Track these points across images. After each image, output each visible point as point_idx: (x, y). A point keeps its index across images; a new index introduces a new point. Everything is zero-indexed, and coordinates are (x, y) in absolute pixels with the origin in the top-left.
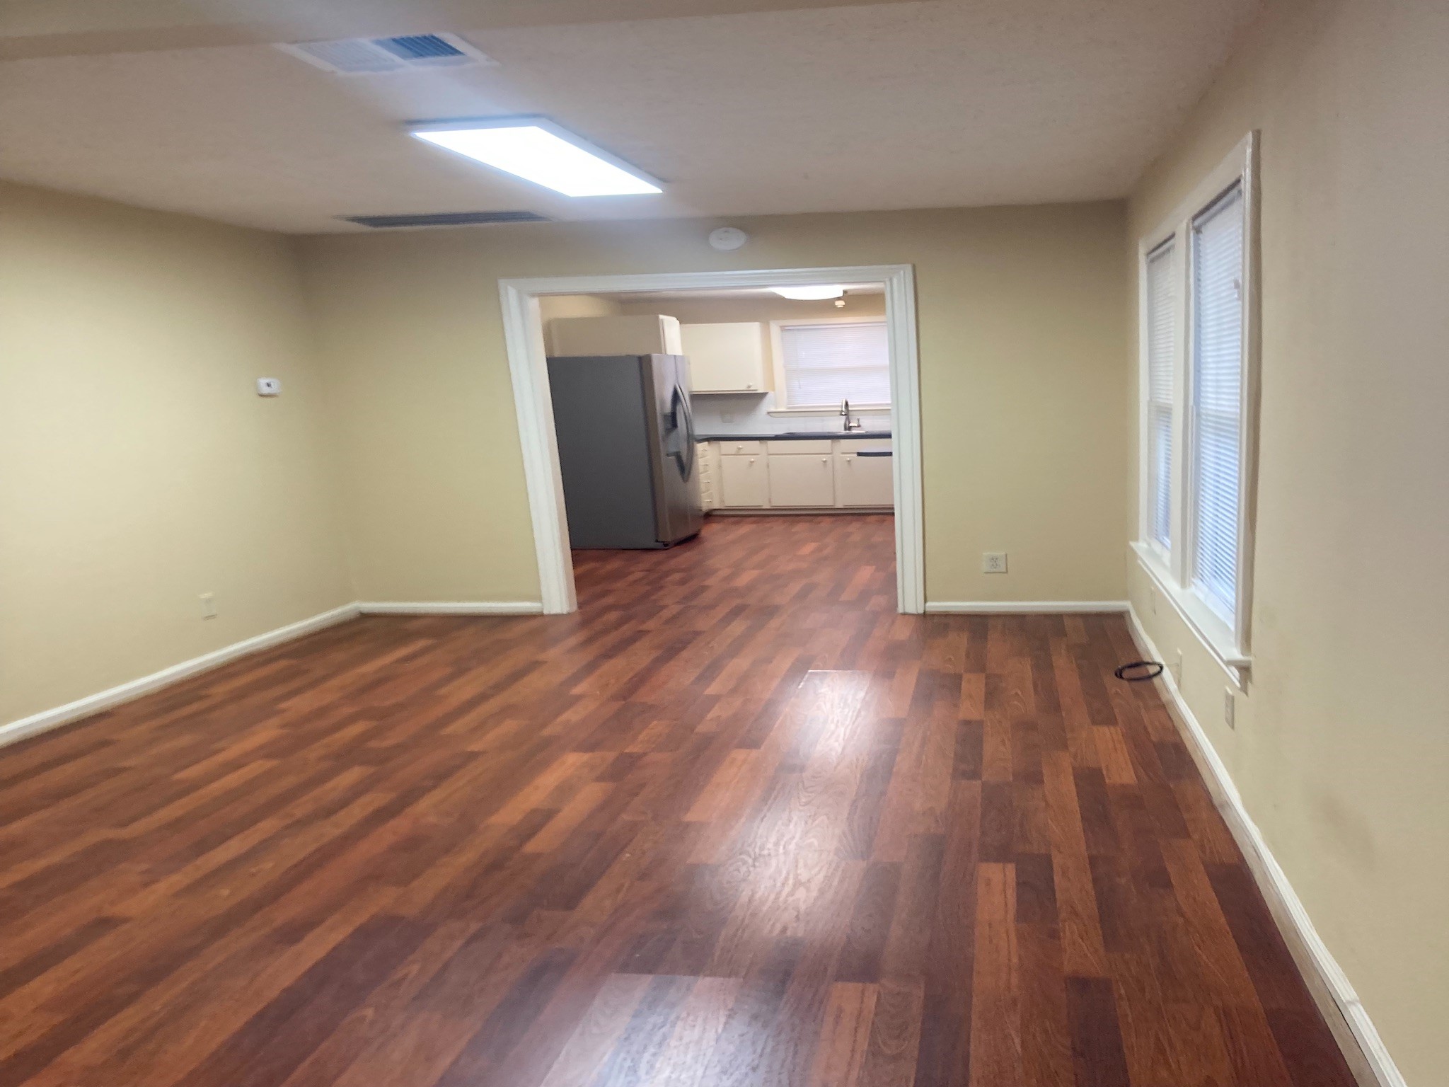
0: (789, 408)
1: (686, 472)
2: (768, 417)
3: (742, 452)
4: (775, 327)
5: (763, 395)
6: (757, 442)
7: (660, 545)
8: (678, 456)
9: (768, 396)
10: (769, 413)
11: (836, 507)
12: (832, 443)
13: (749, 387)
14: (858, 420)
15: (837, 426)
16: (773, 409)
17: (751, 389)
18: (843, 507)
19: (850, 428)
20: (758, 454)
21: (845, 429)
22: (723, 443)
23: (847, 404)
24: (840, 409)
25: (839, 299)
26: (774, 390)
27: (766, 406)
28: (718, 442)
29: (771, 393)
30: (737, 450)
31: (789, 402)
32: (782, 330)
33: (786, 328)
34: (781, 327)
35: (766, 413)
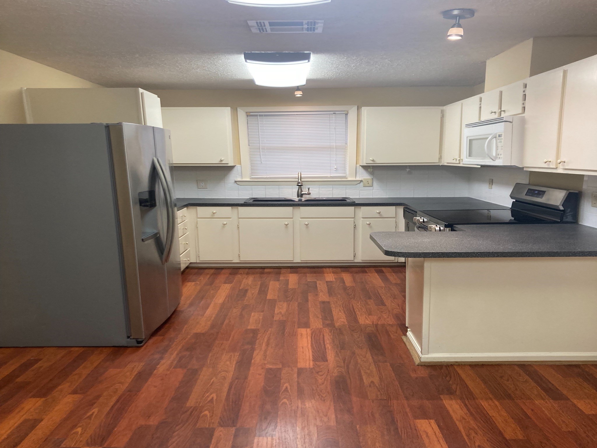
0: (252, 178)
1: (165, 253)
2: (236, 185)
3: (216, 216)
4: (241, 114)
5: (231, 168)
6: (229, 208)
7: (134, 343)
8: (157, 238)
9: (235, 168)
10: (236, 182)
11: (294, 262)
12: (293, 208)
13: (221, 161)
14: (309, 189)
15: (291, 193)
16: (239, 179)
17: (223, 162)
18: (300, 262)
19: (302, 195)
20: (230, 218)
21: (298, 196)
22: (199, 209)
23: (300, 176)
24: (294, 180)
25: (298, 88)
26: (240, 163)
27: (234, 176)
29: (238, 166)
30: (212, 214)
31: (252, 174)
32: (247, 116)
33: (251, 114)
34: (246, 113)
35: (234, 181)
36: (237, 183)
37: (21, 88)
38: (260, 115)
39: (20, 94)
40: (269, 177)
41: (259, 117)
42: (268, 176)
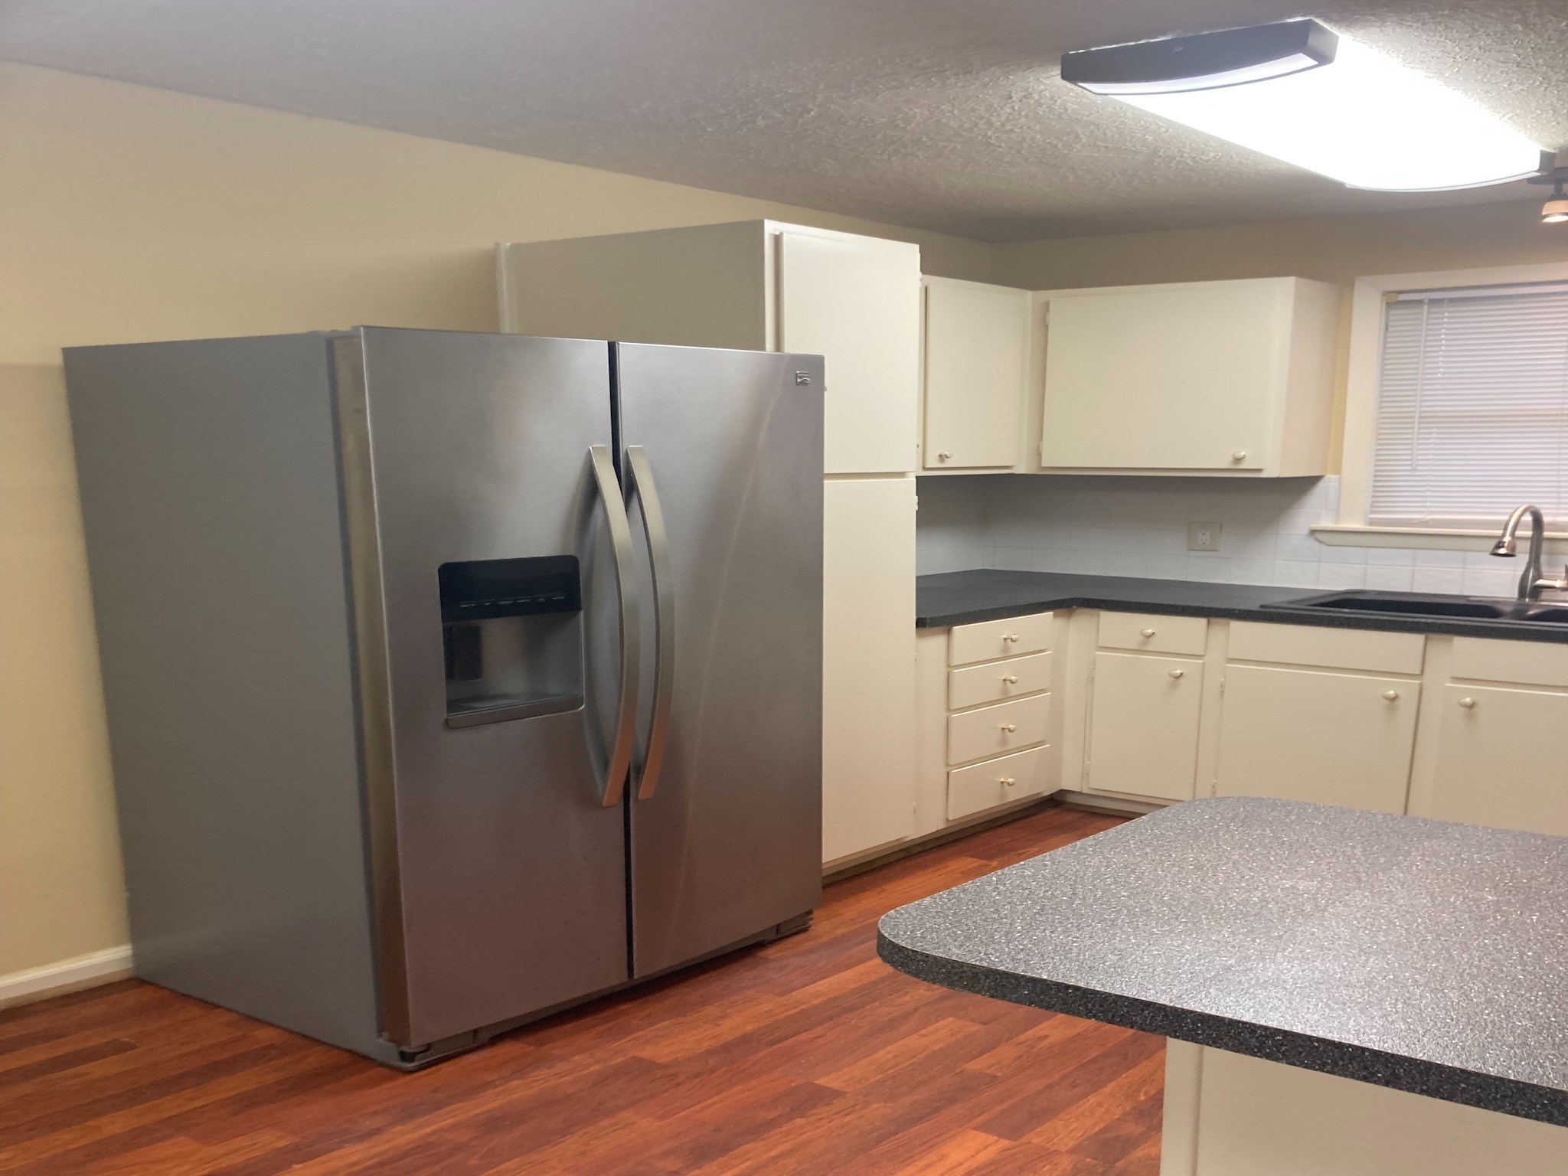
0: (1372, 523)
3: (1152, 645)
4: (1367, 296)
5: (1303, 485)
9: (1321, 486)
10: (1313, 532)
13: (1238, 460)
16: (1327, 524)
17: (1243, 466)
19: (1537, 591)
20: (1199, 656)
21: (1522, 595)
22: (1106, 618)
23: (1538, 522)
24: (1500, 532)
26: (1338, 470)
27: (1314, 513)
28: (1095, 611)
29: (1330, 477)
30: (1141, 638)
31: (1373, 507)
32: (1388, 304)
33: (1402, 297)
34: (1386, 293)
35: (1306, 532)
36: (1318, 536)
37: (496, 244)
38: (1432, 302)
39: (489, 262)
40: (1432, 519)
41: (1426, 307)
42: (1429, 517)
